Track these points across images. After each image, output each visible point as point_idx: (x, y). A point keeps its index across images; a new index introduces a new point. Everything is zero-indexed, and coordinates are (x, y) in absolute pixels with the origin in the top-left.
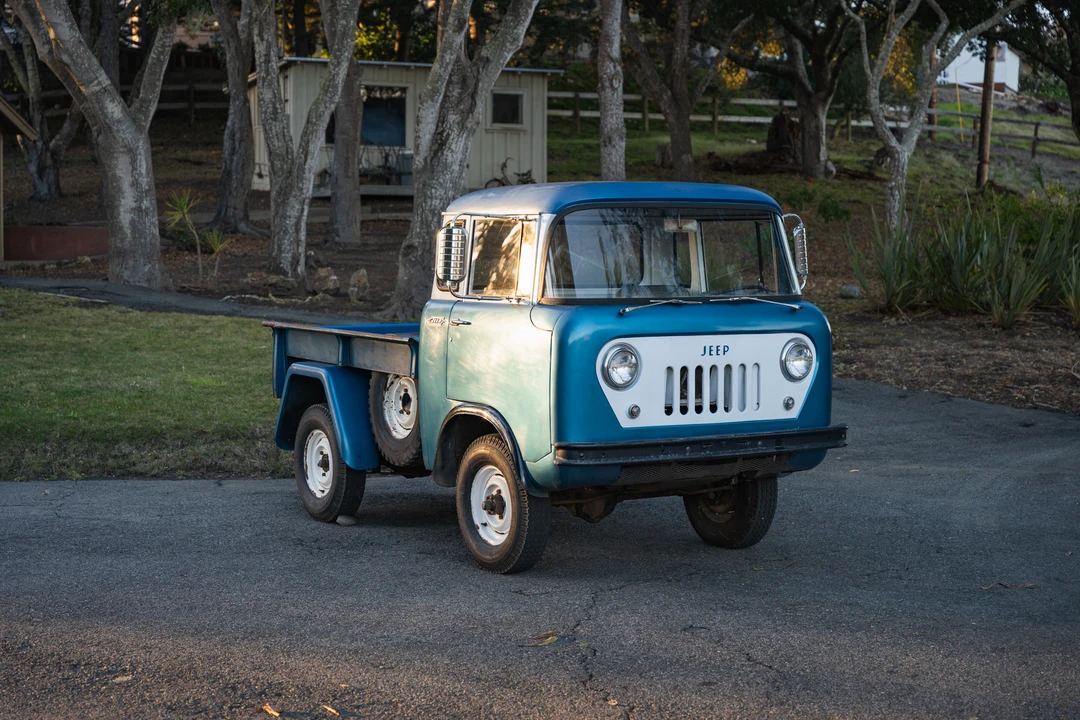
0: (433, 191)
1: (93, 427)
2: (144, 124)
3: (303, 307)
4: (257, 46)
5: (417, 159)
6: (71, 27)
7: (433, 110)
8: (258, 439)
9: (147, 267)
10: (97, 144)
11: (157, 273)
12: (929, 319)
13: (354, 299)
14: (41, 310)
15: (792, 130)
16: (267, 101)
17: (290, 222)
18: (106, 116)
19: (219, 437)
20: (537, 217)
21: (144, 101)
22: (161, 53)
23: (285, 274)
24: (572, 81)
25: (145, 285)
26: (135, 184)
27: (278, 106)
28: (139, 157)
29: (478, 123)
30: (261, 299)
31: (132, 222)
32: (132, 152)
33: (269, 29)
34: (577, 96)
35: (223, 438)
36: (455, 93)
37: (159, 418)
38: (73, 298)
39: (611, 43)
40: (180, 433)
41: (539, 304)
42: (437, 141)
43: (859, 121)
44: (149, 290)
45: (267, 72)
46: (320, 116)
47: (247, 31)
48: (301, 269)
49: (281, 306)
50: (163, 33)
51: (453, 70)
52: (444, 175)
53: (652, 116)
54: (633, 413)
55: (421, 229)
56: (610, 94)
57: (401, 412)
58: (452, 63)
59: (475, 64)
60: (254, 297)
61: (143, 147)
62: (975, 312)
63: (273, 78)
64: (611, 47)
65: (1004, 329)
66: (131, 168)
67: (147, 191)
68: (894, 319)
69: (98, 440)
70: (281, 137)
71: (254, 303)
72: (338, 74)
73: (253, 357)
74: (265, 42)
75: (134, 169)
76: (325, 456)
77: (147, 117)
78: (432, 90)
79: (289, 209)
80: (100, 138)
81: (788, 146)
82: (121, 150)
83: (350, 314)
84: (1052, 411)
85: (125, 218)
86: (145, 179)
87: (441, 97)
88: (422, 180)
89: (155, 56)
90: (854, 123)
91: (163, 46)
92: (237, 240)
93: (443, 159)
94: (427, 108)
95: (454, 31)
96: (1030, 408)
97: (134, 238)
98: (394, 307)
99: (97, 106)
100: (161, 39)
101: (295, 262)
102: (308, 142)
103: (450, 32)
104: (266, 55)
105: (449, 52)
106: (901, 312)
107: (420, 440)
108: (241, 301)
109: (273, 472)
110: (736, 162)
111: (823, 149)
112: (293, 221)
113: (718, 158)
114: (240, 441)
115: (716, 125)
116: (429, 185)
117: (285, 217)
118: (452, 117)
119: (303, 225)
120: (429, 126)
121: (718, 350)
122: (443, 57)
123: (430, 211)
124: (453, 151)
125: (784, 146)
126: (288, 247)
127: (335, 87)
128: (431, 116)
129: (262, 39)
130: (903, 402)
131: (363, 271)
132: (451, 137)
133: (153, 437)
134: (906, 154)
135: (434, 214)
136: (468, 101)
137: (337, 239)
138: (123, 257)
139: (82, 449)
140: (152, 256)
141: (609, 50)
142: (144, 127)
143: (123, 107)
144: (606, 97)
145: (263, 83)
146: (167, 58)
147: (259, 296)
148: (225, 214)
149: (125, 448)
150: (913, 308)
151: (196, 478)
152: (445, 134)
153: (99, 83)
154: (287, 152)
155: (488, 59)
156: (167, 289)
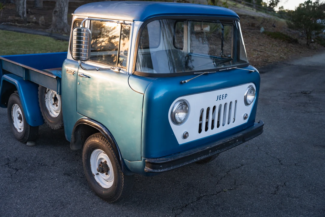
3: (26, 27)
13: (40, 24)
20: (132, 23)
23: (20, 17)
30: (13, 24)
41: (133, 75)
48: (25, 15)
49: (19, 26)
54: (185, 136)
55: (59, 6)
57: (54, 104)
60: (11, 23)
71: (11, 25)
73: (7, 46)
76: (20, 115)
83: (39, 30)
92: (10, 5)
98: (52, 28)
101: (23, 14)
107: (63, 122)
108: (7, 25)
112: (22, 2)
117: (20, 1)
119: (25, 3)
121: (223, 97)
123: (61, 1)
126: (21, 9)
131: (43, 17)
137: (37, 6)
147: (13, 23)
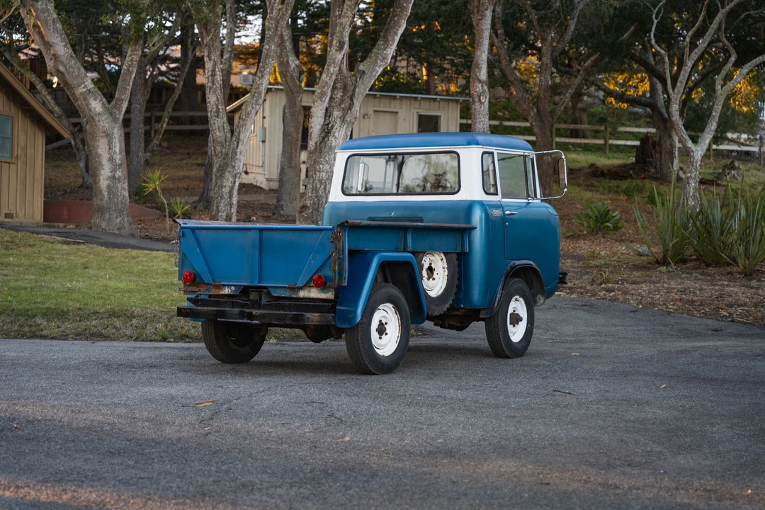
0: (321, 166)
1: (20, 307)
2: (118, 116)
4: (206, 64)
5: (310, 143)
6: (65, 46)
7: (321, 108)
8: (134, 317)
9: (118, 220)
10: (86, 130)
11: (126, 224)
12: (693, 269)
14: (34, 245)
15: (654, 147)
16: (212, 103)
17: (226, 190)
18: (90, 110)
19: (107, 316)
21: (118, 100)
22: (130, 66)
24: (501, 114)
25: (117, 232)
26: (111, 159)
27: (220, 107)
28: (114, 140)
29: (356, 118)
31: (109, 186)
32: (109, 136)
33: (215, 52)
34: (501, 124)
35: (110, 316)
36: (339, 96)
37: (71, 303)
38: (59, 239)
39: (480, 69)
40: (80, 312)
42: (324, 130)
43: (718, 145)
44: (119, 235)
45: (213, 84)
46: (249, 114)
47: (228, 63)
50: (132, 52)
51: (336, 79)
52: (329, 155)
53: (558, 139)
55: (312, 193)
56: (478, 107)
58: (335, 73)
59: (354, 75)
61: (117, 133)
62: (729, 264)
63: (217, 87)
64: (480, 72)
65: (746, 275)
66: (108, 148)
67: (120, 165)
68: (665, 267)
69: (21, 315)
70: (221, 129)
72: (262, 84)
74: (212, 62)
75: (110, 149)
77: (120, 111)
78: (321, 93)
79: (225, 181)
80: (88, 126)
81: (651, 160)
82: (101, 134)
84: (745, 323)
85: (103, 183)
86: (118, 157)
87: (328, 98)
88: (313, 158)
89: (126, 68)
90: (714, 147)
91: (132, 60)
93: (328, 143)
94: (317, 106)
95: (336, 51)
96: (730, 321)
97: (110, 198)
99: (84, 102)
100: (130, 56)
102: (240, 133)
103: (334, 51)
104: (212, 71)
105: (333, 65)
106: (673, 264)
109: (137, 338)
110: (609, 170)
111: (676, 161)
112: (228, 189)
113: (597, 167)
114: (121, 318)
115: (607, 147)
116: (318, 162)
117: (221, 186)
118: (336, 113)
119: (235, 193)
120: (319, 119)
122: (328, 69)
123: (319, 181)
124: (336, 138)
125: (648, 160)
126: (224, 209)
127: (260, 93)
128: (321, 112)
129: (210, 60)
130: (632, 314)
132: (335, 127)
133: (62, 315)
134: (699, 153)
135: (321, 183)
136: (347, 102)
137: (282, 212)
138: (102, 212)
139: (8, 321)
140: (123, 211)
141: (478, 74)
142: (118, 119)
143: (103, 103)
144: (475, 109)
145: (210, 90)
146: (135, 70)
148: (207, 196)
149: (39, 320)
150: (684, 261)
151: (81, 340)
152: (330, 125)
153: (86, 86)
154: (226, 140)
155: (364, 72)
156: (132, 236)
